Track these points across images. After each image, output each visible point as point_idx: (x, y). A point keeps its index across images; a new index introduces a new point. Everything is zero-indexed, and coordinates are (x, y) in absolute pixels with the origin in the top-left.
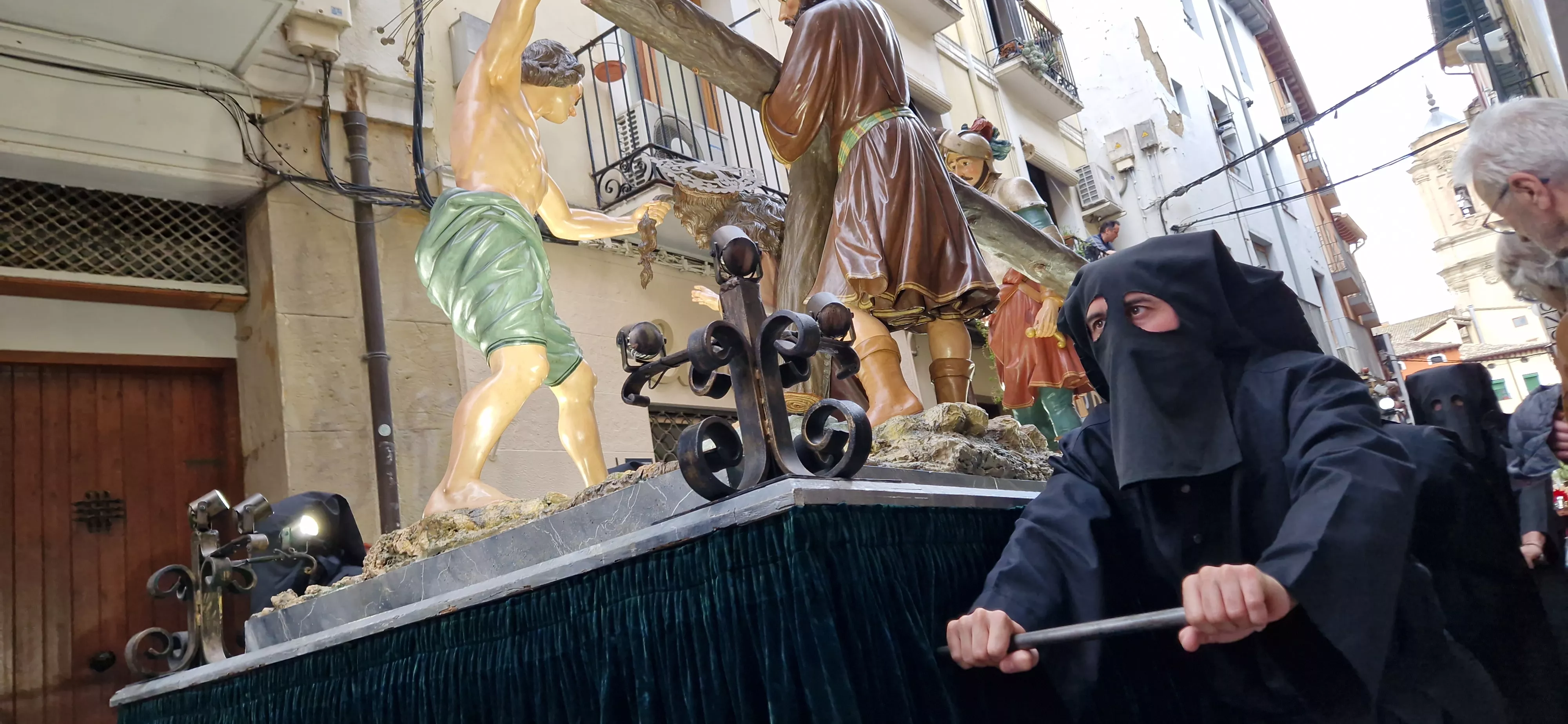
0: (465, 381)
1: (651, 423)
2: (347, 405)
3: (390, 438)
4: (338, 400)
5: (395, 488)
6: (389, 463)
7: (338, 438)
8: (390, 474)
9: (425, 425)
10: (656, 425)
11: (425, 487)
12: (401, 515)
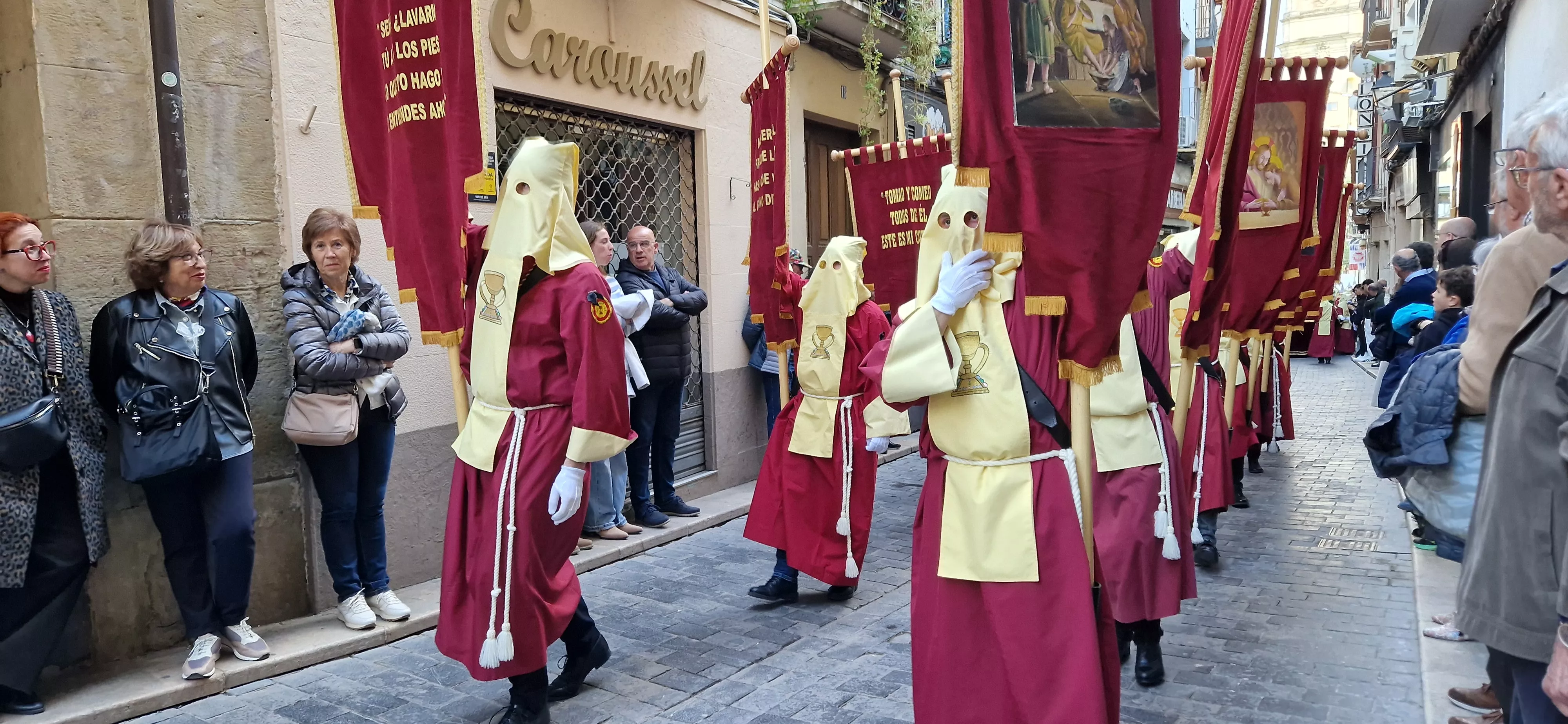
0: (275, 31)
1: (496, 110)
2: (118, 40)
3: (175, 90)
4: (106, 31)
5: (183, 149)
6: (174, 121)
7: (108, 80)
8: (177, 134)
9: (222, 79)
10: (501, 112)
11: (219, 154)
12: (189, 184)
